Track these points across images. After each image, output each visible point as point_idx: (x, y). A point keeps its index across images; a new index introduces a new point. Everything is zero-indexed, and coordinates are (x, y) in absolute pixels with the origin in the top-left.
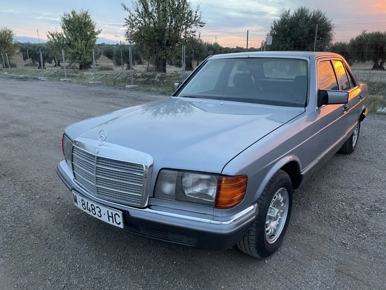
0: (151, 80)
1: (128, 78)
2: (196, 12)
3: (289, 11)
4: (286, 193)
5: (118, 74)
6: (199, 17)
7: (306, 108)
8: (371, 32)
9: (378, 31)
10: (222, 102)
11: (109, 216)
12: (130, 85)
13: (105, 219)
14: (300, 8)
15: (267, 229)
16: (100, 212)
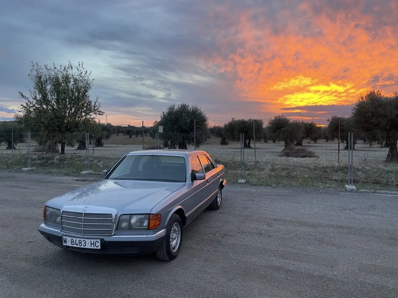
0: (49, 162)
1: (22, 160)
2: (95, 103)
3: (174, 106)
4: (179, 226)
5: (9, 156)
6: (98, 106)
7: (186, 182)
8: (238, 119)
9: (243, 119)
10: (141, 182)
11: (91, 244)
12: (27, 167)
13: (89, 246)
14: (182, 104)
15: (171, 244)
16: (85, 243)
